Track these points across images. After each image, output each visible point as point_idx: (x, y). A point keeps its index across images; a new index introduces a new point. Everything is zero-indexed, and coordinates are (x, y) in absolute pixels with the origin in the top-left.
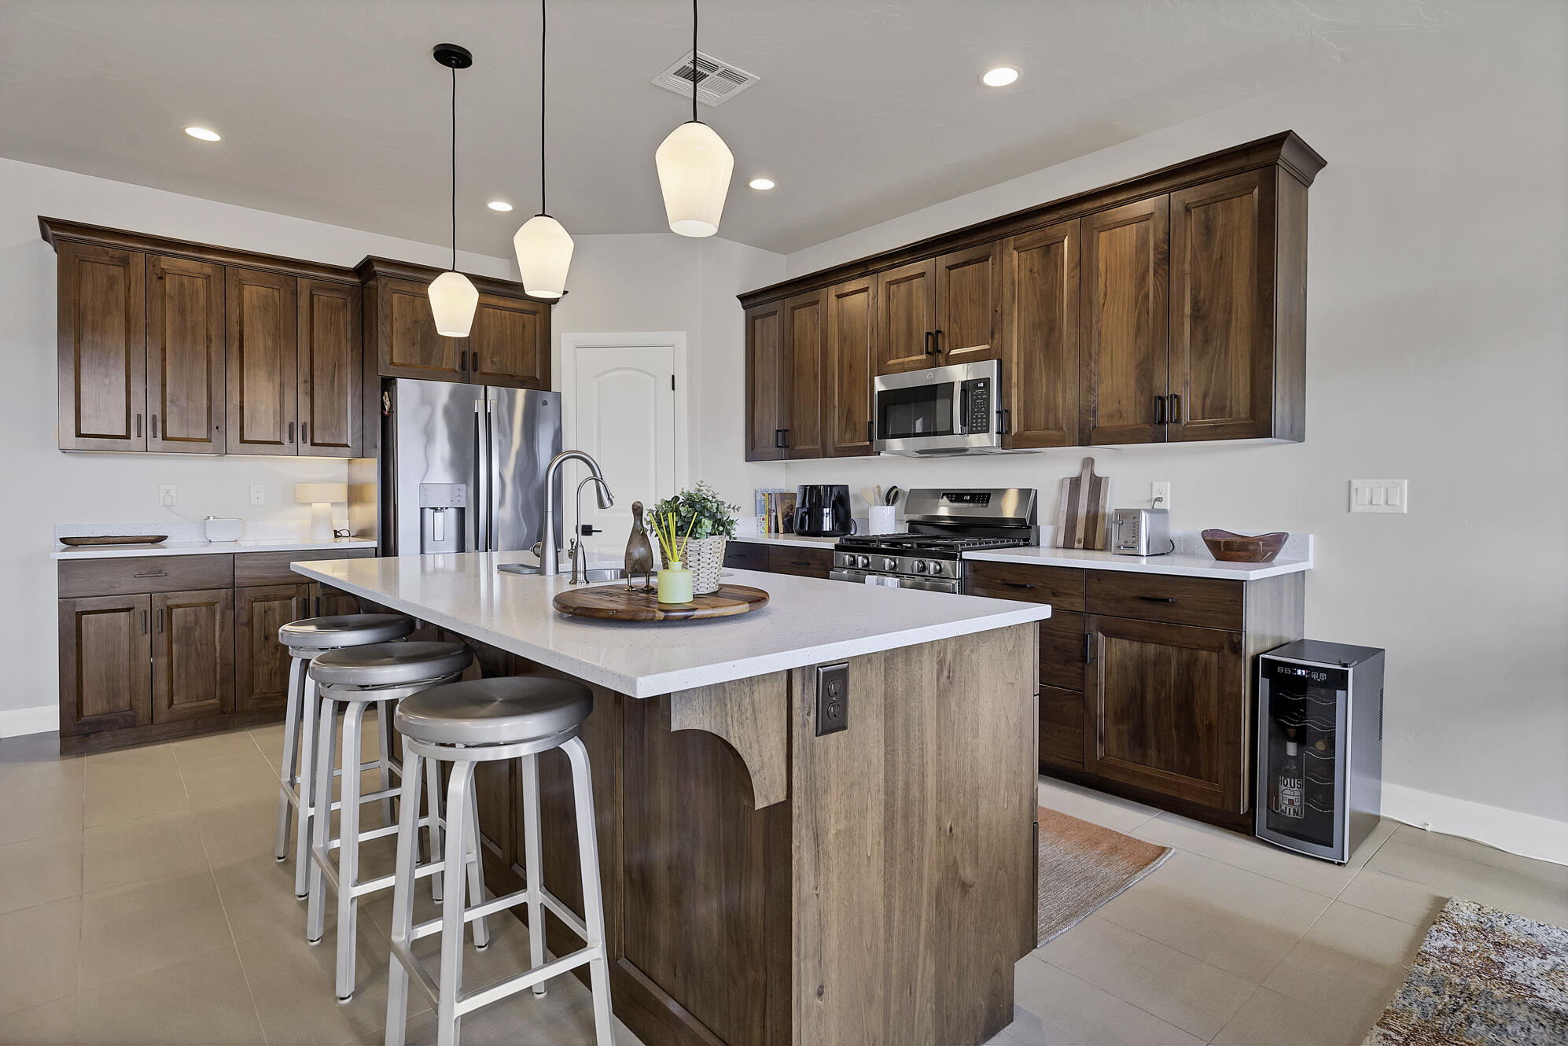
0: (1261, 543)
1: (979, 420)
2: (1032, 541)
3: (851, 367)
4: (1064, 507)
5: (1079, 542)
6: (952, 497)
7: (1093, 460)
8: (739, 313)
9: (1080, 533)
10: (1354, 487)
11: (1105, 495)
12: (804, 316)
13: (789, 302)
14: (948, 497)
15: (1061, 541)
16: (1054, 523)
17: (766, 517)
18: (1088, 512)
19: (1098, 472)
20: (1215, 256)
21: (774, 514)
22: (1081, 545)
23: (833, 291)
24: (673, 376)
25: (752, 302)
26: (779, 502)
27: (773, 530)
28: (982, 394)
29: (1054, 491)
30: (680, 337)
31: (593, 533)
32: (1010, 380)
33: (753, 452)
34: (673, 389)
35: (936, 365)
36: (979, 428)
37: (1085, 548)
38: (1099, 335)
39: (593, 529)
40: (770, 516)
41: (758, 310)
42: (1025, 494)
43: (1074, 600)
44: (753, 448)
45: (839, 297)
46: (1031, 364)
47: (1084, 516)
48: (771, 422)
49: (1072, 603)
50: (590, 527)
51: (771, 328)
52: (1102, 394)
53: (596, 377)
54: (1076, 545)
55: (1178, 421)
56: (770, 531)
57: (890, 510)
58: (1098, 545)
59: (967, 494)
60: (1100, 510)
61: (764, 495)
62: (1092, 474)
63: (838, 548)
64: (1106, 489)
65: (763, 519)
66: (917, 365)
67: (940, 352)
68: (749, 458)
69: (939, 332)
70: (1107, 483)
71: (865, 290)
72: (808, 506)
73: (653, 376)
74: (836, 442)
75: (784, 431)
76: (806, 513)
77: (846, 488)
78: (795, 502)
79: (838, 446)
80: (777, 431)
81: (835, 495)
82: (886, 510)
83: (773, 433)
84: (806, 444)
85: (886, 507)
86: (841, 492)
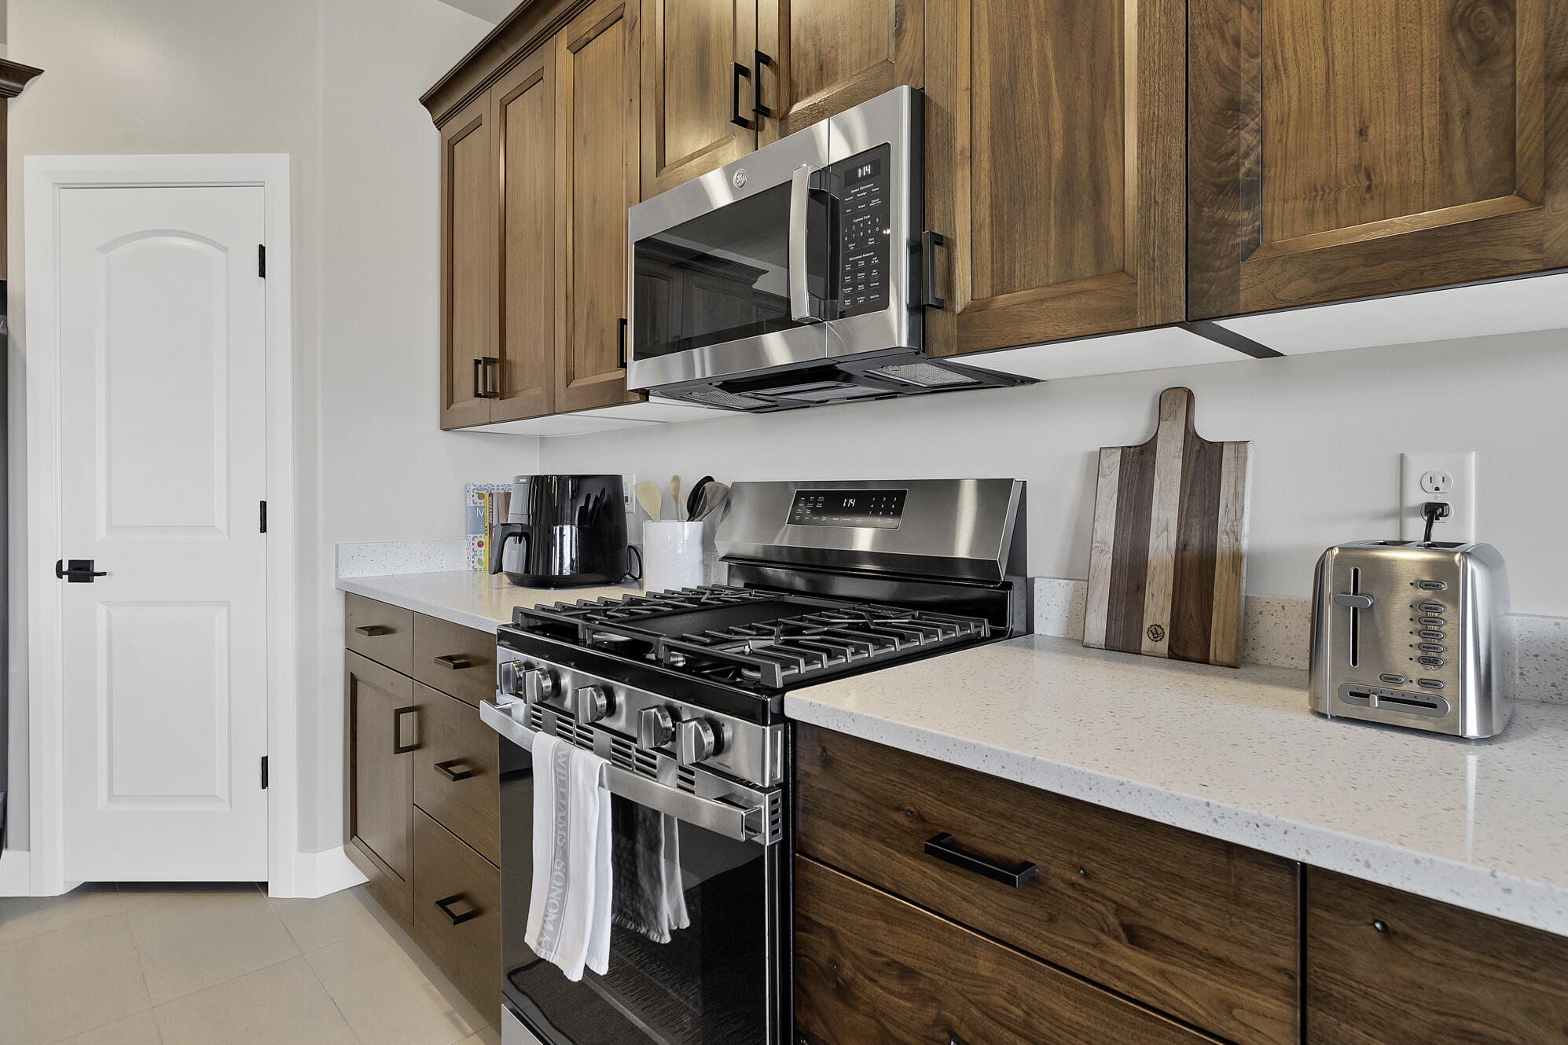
1: (861, 275)
2: (1016, 622)
3: (595, 200)
4: (1106, 529)
5: (1156, 636)
6: (816, 502)
7: (1190, 395)
9: (1157, 608)
11: (1238, 496)
12: (521, 113)
13: (498, 92)
14: (807, 501)
15: (1097, 626)
16: (1077, 574)
17: (485, 539)
18: (1182, 547)
19: (1209, 428)
22: (1163, 646)
23: (563, 37)
24: (262, 249)
26: (495, 512)
28: (871, 196)
29: (1072, 484)
30: (276, 167)
32: (949, 142)
33: (450, 409)
34: (263, 275)
36: (861, 299)
37: (1177, 653)
40: (491, 538)
41: (456, 123)
42: (995, 492)
43: (1242, 994)
47: (1169, 557)
48: (475, 339)
49: (1229, 1008)
50: (91, 564)
52: (1283, 121)
53: (101, 252)
54: (1147, 643)
57: (689, 531)
58: (1218, 647)
59: (849, 495)
60: (1223, 543)
61: (481, 496)
62: (1190, 435)
64: (1240, 477)
65: (480, 544)
67: (766, 113)
68: (449, 421)
70: (1240, 462)
71: (618, 13)
72: (524, 521)
73: (224, 249)
74: (570, 377)
75: (488, 361)
76: (520, 536)
77: (615, 481)
78: (517, 514)
79: (575, 384)
80: (477, 362)
81: (588, 497)
82: (686, 531)
83: (473, 363)
84: (528, 385)
85: (687, 524)
86: (603, 491)
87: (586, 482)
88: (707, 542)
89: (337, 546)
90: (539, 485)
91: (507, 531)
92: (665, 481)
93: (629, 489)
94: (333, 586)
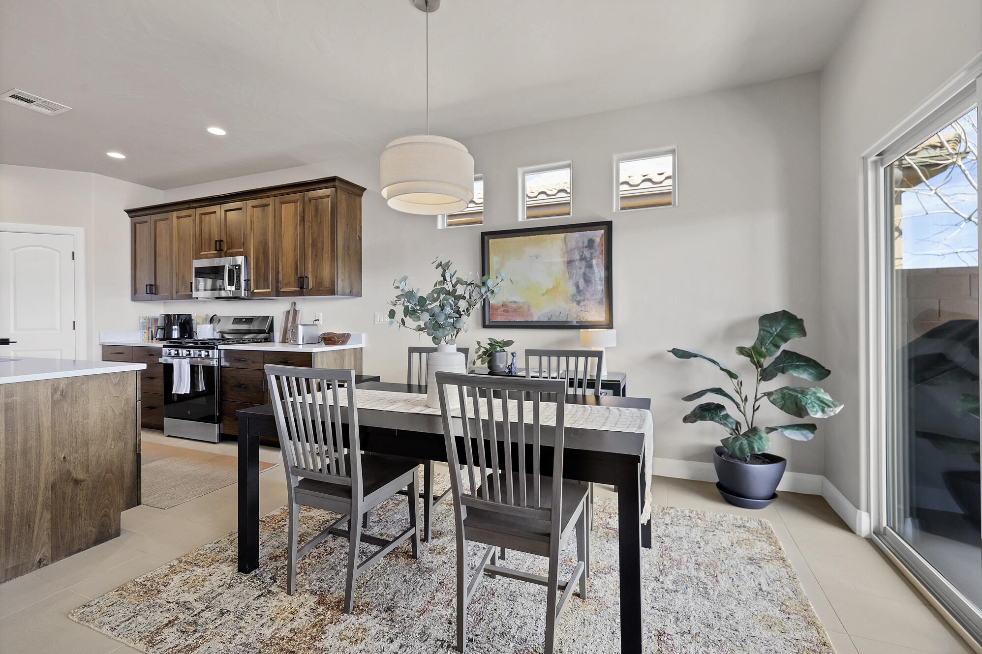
0: (336, 337)
2: (271, 339)
3: (184, 254)
4: (283, 324)
6: (238, 320)
7: (295, 303)
8: (127, 220)
9: (288, 336)
10: (375, 314)
11: (298, 318)
12: (161, 225)
13: (154, 217)
14: (236, 320)
15: (281, 339)
16: (280, 331)
17: (146, 331)
19: (296, 307)
20: (319, 221)
21: (150, 330)
22: (288, 341)
23: (175, 214)
24: (73, 252)
25: (133, 214)
26: (153, 323)
27: (150, 338)
28: (238, 272)
29: (281, 317)
30: (80, 231)
31: (10, 343)
32: (250, 265)
33: (135, 295)
34: (73, 259)
35: (221, 256)
38: (282, 249)
39: (10, 341)
40: (149, 330)
41: (137, 219)
42: (271, 319)
44: (135, 293)
45: (178, 218)
46: (258, 260)
48: (145, 279)
50: (8, 339)
51: (144, 230)
53: (12, 250)
54: (286, 341)
55: (308, 287)
56: (149, 339)
59: (244, 318)
61: (145, 319)
63: (165, 346)
65: (145, 333)
66: (213, 256)
67: (222, 250)
68: (134, 299)
69: (222, 241)
70: (299, 313)
71: (190, 216)
72: (163, 325)
73: (59, 252)
74: (177, 292)
75: (151, 285)
76: (162, 329)
77: (190, 315)
78: (160, 323)
79: (178, 294)
80: (147, 285)
81: (182, 319)
82: (209, 327)
83: (145, 286)
84: (163, 292)
85: (209, 325)
86: (186, 318)
87: (180, 316)
88: (214, 330)
89: (99, 334)
90: (168, 317)
91: (159, 328)
92: (203, 315)
93: (193, 318)
94: (98, 343)
